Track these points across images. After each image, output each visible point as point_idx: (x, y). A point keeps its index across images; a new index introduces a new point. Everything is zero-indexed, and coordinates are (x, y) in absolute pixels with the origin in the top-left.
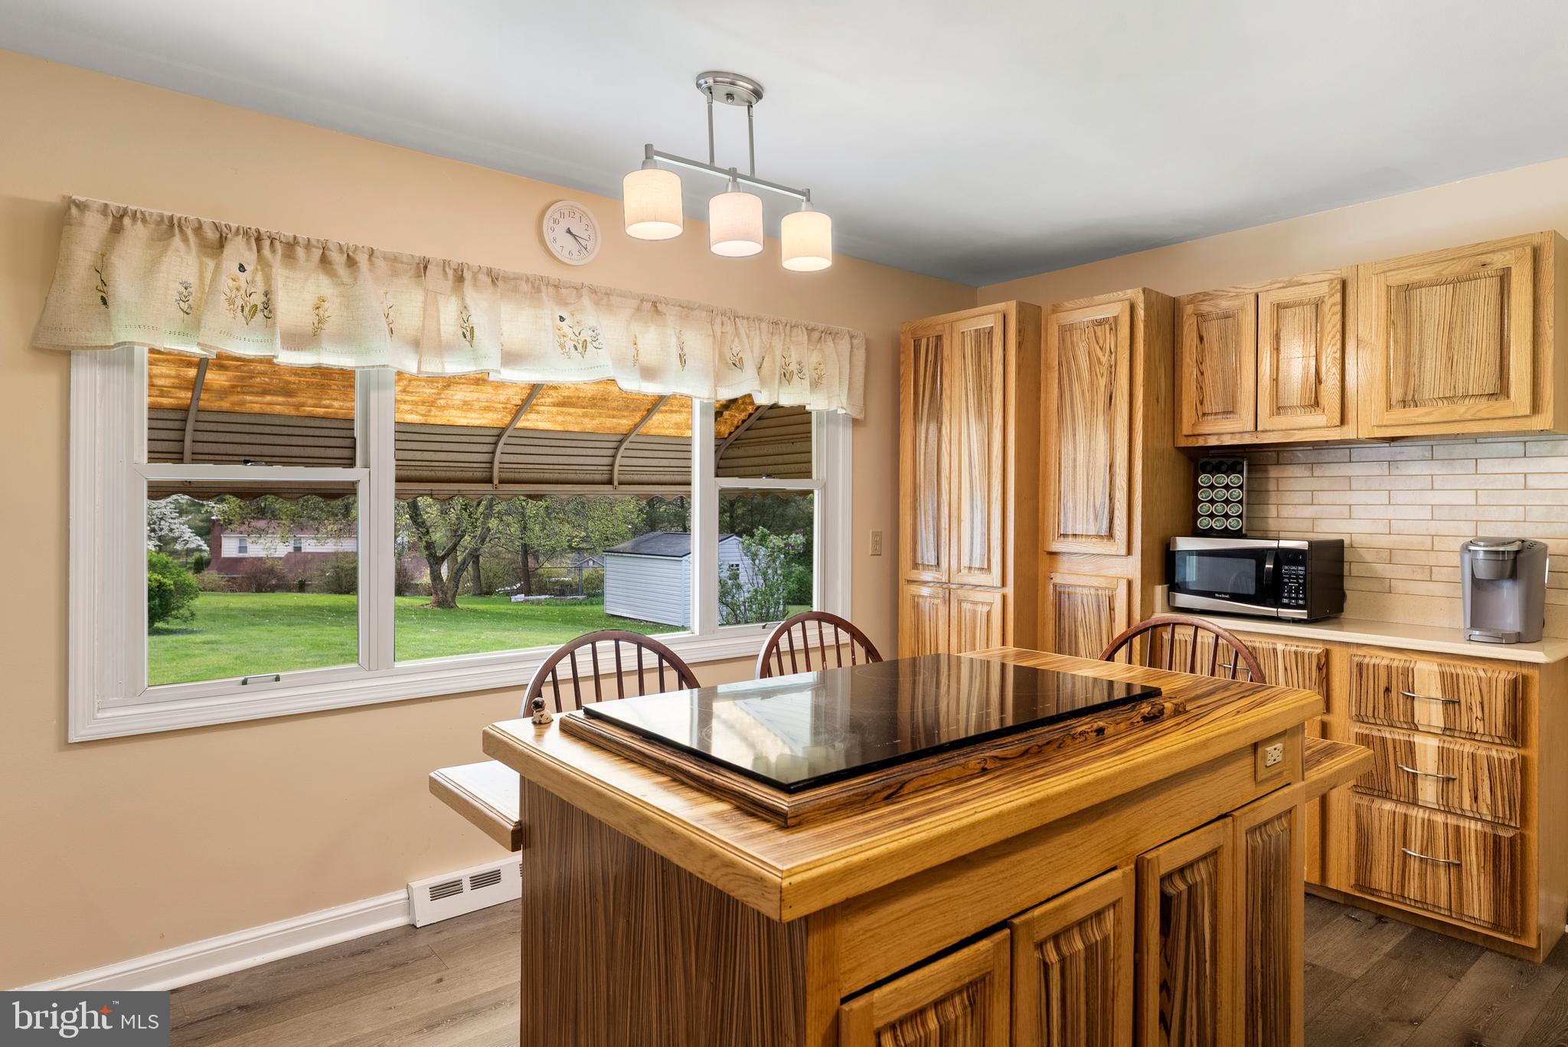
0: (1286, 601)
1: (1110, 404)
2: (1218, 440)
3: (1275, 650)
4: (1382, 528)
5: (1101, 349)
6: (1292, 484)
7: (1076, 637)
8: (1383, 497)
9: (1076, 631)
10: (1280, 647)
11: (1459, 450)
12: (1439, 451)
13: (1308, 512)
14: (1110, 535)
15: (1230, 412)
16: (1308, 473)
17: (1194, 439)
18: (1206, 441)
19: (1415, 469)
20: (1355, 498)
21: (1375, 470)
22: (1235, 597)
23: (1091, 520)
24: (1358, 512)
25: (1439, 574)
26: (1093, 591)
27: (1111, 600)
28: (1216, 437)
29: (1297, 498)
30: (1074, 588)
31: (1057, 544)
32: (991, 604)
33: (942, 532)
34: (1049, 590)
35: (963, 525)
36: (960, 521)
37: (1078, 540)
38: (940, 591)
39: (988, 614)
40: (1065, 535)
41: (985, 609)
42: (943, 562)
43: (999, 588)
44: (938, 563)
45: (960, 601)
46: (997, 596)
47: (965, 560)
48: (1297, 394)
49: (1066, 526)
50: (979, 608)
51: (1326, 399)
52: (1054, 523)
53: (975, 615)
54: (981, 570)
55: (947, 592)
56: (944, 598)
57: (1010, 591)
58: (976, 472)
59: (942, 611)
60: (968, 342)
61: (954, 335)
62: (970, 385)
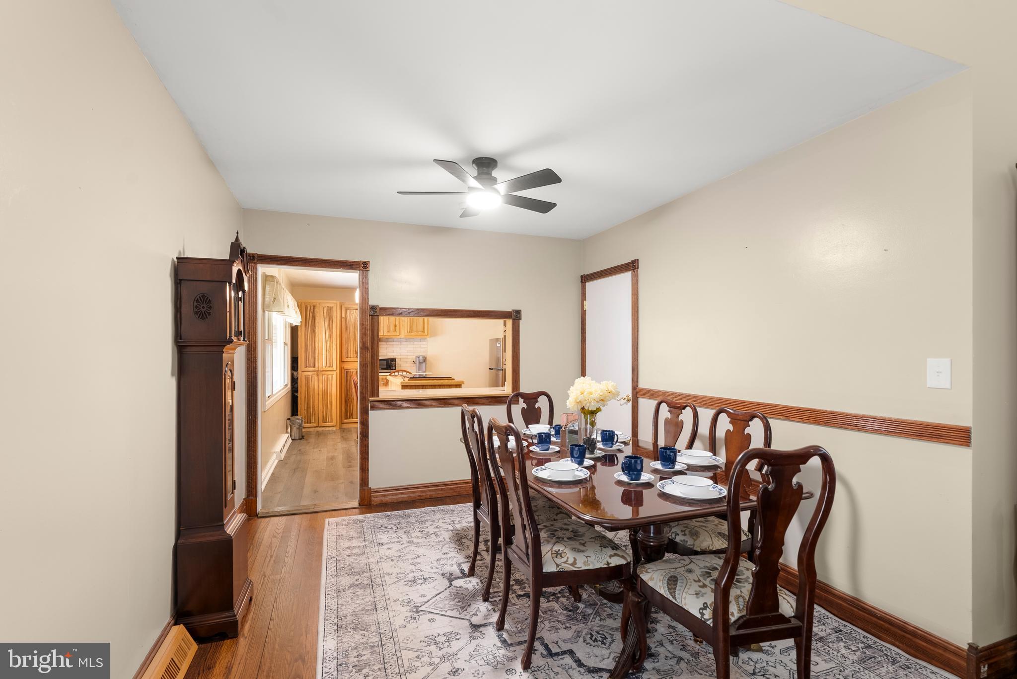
11: (411, 340)
13: (385, 351)
16: (385, 344)
19: (405, 343)
20: (395, 349)
21: (397, 343)
22: (383, 369)
23: (355, 354)
24: (393, 351)
25: (408, 363)
26: (355, 370)
30: (350, 369)
31: (345, 360)
32: (333, 375)
33: (316, 358)
34: (343, 370)
35: (323, 355)
36: (322, 354)
37: (351, 359)
38: (316, 373)
39: (332, 377)
40: (347, 357)
41: (331, 376)
42: (317, 365)
43: (335, 371)
44: (315, 366)
45: (323, 375)
46: (335, 373)
47: (324, 364)
48: (392, 328)
49: (348, 355)
50: (329, 376)
51: (397, 330)
52: (345, 355)
53: (328, 377)
54: (330, 366)
55: (319, 373)
56: (317, 375)
57: (338, 371)
58: (328, 342)
59: (316, 378)
60: (325, 309)
61: (320, 307)
62: (326, 320)
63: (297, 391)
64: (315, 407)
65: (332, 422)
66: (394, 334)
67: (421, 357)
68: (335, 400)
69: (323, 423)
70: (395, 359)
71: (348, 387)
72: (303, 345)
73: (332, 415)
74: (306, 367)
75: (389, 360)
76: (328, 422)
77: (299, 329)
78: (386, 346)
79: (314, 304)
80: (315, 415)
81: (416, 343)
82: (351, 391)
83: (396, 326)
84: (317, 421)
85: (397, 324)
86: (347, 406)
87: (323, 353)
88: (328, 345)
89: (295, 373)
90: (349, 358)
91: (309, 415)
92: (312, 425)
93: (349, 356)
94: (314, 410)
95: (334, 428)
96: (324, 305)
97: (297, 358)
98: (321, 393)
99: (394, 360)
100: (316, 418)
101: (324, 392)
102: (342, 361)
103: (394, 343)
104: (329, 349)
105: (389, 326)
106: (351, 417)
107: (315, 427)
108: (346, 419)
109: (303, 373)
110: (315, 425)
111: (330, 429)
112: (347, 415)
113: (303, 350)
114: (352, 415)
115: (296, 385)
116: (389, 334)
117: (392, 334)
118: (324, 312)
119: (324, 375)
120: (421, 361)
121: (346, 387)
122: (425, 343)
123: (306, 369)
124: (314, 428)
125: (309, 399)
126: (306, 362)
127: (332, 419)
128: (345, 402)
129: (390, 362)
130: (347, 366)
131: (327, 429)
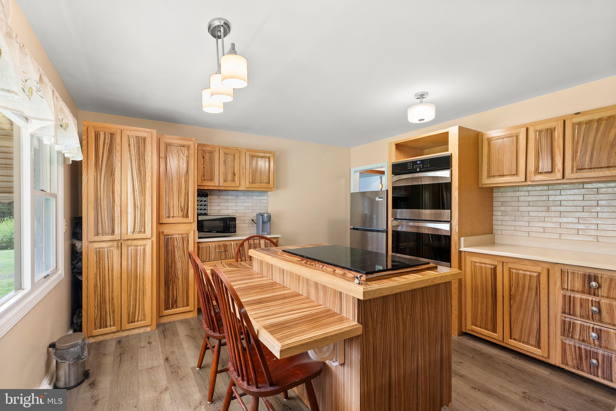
0: (231, 231)
1: (187, 173)
2: (208, 187)
3: (231, 244)
4: (234, 212)
5: (183, 155)
6: (213, 201)
7: (174, 252)
8: (234, 204)
9: (174, 250)
10: (232, 243)
11: (250, 194)
12: (246, 194)
13: (218, 208)
14: (187, 216)
15: (212, 180)
16: (217, 198)
17: (200, 187)
18: (204, 187)
19: (241, 198)
20: (229, 204)
21: (233, 198)
22: (218, 232)
23: (180, 211)
24: (230, 208)
26: (180, 236)
27: (188, 237)
28: (207, 187)
29: (214, 204)
30: (173, 235)
31: (166, 220)
32: (146, 245)
33: (116, 218)
34: (162, 237)
35: (129, 215)
36: (127, 213)
37: (174, 219)
38: (115, 243)
39: (144, 249)
40: (169, 217)
41: (142, 248)
42: (117, 231)
43: (150, 238)
44: (113, 232)
45: (128, 246)
46: (149, 242)
47: (130, 229)
48: (230, 177)
49: (169, 214)
50: (139, 248)
51: (236, 180)
52: (164, 213)
53: (136, 251)
54: (140, 232)
55: (120, 244)
56: (118, 247)
57: (154, 239)
58: (137, 193)
59: (116, 252)
60: (132, 140)
61: (123, 135)
62: (133, 158)
63: (81, 273)
64: (115, 299)
65: (144, 320)
66: (232, 184)
67: (265, 215)
68: (150, 285)
69: (129, 323)
70: (235, 218)
71: (170, 261)
72: (92, 198)
73: (143, 310)
74: (97, 234)
75: (228, 220)
76: (138, 321)
77: (84, 166)
78: (219, 201)
79: (113, 131)
80: (114, 312)
81: (255, 198)
82: (175, 268)
83: (235, 175)
84: (117, 323)
85: (236, 172)
86: (169, 289)
87: (129, 211)
88: (138, 198)
89: (78, 244)
90: (171, 219)
91: (103, 314)
92: (108, 329)
93: (171, 215)
94: (113, 304)
95: (148, 329)
96: (129, 133)
97: (81, 219)
98: (124, 276)
99: (233, 219)
100: (116, 316)
101: (130, 273)
102: (160, 223)
103: (229, 197)
104: (138, 203)
105: (226, 174)
106: (175, 306)
107: (114, 332)
108: (167, 308)
109: (90, 245)
110: (114, 329)
111: (142, 331)
112: (168, 303)
113: (92, 205)
114: (176, 302)
115: (80, 263)
116: (226, 184)
117: (229, 185)
118: (129, 145)
119: (131, 246)
120: (266, 219)
121: (166, 261)
122: (265, 198)
123: (97, 238)
124: (113, 335)
125: (104, 288)
126: (98, 227)
127: (144, 315)
128: (165, 284)
129: (228, 222)
130: (167, 230)
131: (136, 332)
